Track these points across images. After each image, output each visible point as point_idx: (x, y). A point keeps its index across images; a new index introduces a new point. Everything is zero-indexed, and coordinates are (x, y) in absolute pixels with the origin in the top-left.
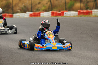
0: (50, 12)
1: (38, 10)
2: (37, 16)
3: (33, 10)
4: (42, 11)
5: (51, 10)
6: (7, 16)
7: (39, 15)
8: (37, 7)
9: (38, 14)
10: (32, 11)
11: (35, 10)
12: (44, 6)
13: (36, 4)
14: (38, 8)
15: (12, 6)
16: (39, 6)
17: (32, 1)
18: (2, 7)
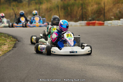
18: (92, 13)
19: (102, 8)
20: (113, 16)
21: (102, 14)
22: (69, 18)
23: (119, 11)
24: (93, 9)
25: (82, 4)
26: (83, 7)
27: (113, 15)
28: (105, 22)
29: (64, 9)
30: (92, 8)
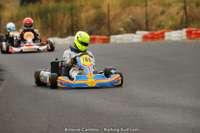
0: (185, 30)
1: (159, 27)
2: (158, 38)
3: (150, 27)
4: (168, 29)
5: (186, 27)
6: (96, 40)
7: (162, 36)
8: (157, 22)
9: (160, 36)
10: (147, 30)
11: (154, 28)
12: (172, 18)
13: (157, 15)
14: (161, 22)
15: (107, 20)
16: (162, 18)
17: (146, 9)
18: (87, 23)
19: (104, 14)
20: (122, 27)
21: (104, 24)
22: (50, 32)
23: (132, 18)
24: (89, 17)
25: (72, 9)
26: (73, 12)
27: (122, 25)
28: (112, 37)
29: (41, 17)
30: (87, 14)
